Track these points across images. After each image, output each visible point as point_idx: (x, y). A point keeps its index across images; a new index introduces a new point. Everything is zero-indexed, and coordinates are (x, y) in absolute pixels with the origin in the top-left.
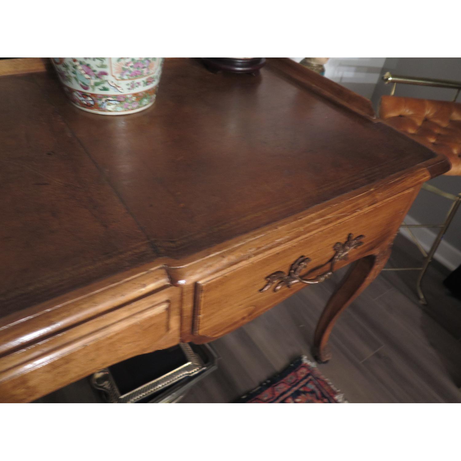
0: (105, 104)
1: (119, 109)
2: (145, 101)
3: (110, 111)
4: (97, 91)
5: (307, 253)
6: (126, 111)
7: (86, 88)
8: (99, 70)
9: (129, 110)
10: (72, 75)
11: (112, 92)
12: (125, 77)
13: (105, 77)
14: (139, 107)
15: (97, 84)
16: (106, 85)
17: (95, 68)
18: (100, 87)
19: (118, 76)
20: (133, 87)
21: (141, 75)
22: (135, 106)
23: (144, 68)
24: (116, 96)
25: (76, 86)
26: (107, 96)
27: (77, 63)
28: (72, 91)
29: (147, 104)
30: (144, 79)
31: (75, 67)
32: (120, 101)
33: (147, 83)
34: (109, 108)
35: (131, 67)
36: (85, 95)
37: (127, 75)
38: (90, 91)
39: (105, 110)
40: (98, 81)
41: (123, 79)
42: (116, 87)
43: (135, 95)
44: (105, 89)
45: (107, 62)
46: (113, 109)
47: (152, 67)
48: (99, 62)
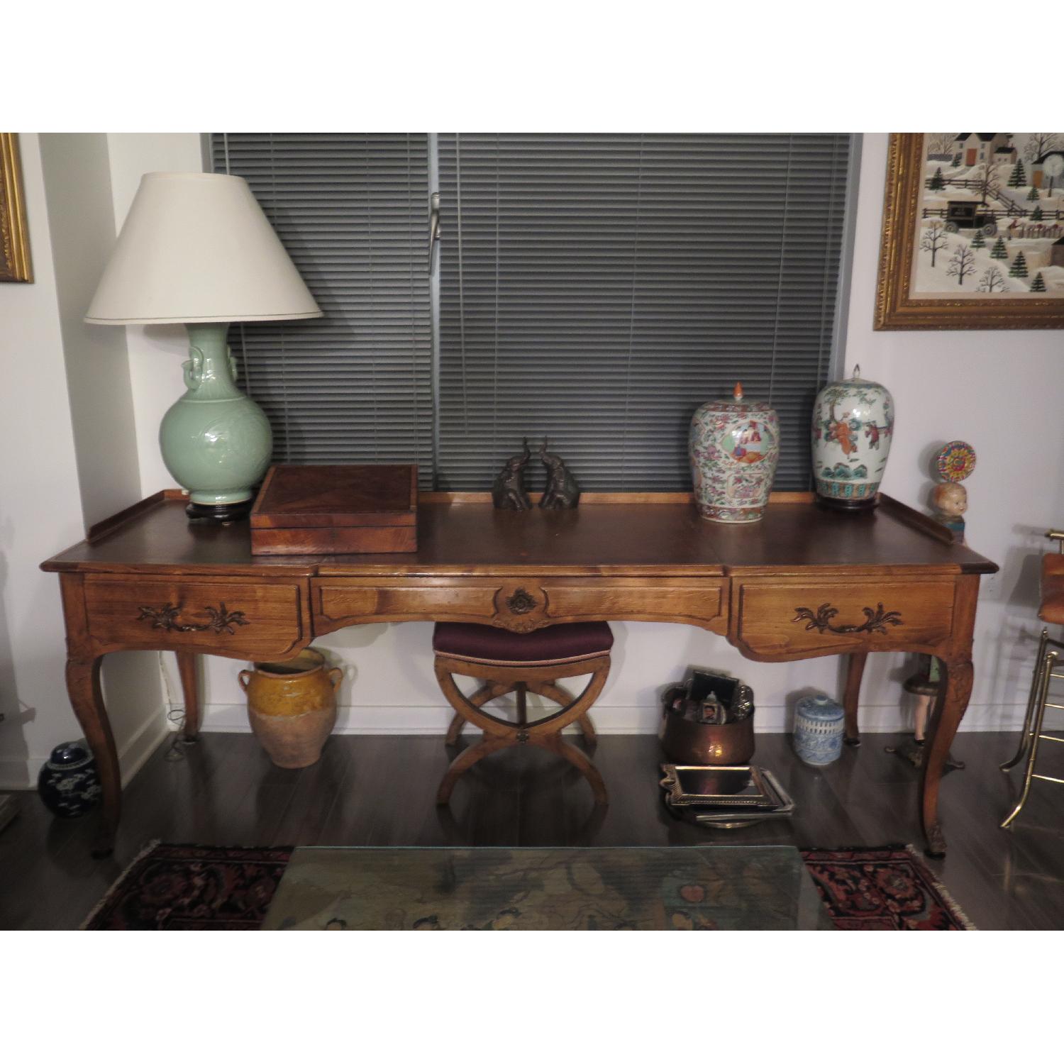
0: (721, 514)
1: (731, 518)
2: (751, 516)
4: (718, 505)
5: (835, 603)
6: (735, 520)
7: (711, 502)
8: (721, 490)
9: (737, 520)
10: (704, 494)
11: (727, 506)
12: (736, 496)
13: (723, 495)
14: (745, 520)
15: (718, 500)
16: (723, 501)
17: (718, 489)
18: (720, 502)
19: (732, 495)
20: (741, 503)
21: (748, 496)
22: (743, 518)
23: (750, 491)
24: (730, 509)
25: (705, 502)
26: (723, 509)
27: (708, 486)
28: (702, 505)
29: (752, 520)
30: (751, 499)
31: (706, 489)
32: (731, 513)
33: (754, 502)
34: (724, 517)
35: (741, 489)
36: (709, 508)
37: (738, 495)
38: (713, 505)
39: (720, 519)
41: (734, 497)
42: (730, 502)
43: (743, 509)
45: (725, 485)
46: (726, 518)
47: (757, 491)
48: (720, 485)
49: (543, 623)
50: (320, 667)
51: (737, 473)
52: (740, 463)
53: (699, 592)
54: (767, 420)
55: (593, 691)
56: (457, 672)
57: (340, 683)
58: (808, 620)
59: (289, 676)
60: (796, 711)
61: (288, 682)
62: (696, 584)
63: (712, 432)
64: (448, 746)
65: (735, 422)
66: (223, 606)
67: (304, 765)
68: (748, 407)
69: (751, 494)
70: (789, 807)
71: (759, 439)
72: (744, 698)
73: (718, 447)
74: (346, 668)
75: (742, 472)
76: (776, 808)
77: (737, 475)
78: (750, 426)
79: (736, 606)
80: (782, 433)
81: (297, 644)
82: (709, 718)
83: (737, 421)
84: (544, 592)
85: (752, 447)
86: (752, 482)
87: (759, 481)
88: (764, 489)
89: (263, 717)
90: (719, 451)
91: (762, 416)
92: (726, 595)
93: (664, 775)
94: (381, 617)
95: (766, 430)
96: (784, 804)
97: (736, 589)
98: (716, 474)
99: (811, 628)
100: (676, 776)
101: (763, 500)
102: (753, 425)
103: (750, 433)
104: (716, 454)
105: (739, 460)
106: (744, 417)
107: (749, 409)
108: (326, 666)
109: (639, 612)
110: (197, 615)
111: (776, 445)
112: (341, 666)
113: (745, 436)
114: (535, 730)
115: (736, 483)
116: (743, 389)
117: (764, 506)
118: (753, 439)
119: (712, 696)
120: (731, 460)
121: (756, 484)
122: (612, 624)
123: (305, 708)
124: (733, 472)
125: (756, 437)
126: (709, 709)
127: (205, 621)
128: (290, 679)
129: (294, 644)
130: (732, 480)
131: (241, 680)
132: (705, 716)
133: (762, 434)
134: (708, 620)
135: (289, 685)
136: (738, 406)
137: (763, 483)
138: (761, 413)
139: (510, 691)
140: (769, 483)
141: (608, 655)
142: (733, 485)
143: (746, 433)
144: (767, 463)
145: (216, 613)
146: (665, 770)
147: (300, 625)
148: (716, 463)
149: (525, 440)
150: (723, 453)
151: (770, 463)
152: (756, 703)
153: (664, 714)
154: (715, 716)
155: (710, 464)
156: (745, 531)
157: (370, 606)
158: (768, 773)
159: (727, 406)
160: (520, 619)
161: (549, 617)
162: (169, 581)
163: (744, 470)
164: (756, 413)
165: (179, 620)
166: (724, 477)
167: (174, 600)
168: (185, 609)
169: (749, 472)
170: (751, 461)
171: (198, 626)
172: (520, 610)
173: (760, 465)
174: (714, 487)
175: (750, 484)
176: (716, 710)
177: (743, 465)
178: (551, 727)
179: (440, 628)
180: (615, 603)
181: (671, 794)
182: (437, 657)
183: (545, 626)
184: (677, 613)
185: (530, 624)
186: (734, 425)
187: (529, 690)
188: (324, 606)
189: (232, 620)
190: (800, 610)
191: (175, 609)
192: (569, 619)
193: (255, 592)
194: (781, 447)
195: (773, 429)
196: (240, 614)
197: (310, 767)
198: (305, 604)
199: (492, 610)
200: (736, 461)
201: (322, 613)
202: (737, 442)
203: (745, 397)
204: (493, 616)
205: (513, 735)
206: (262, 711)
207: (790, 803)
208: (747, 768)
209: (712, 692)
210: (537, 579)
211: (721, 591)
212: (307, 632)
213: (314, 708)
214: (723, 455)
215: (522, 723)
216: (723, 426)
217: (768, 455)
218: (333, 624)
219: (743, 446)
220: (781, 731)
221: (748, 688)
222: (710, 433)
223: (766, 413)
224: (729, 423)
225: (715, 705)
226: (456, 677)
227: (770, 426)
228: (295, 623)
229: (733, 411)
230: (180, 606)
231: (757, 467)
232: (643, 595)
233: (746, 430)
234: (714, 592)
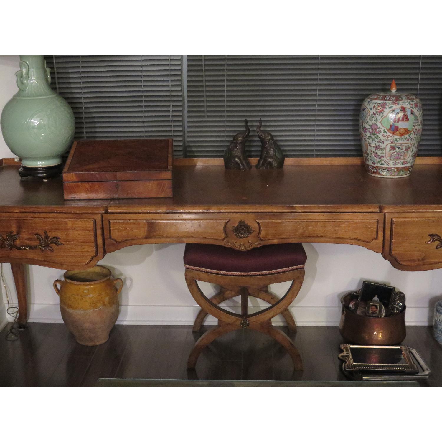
0: (381, 172)
1: (388, 174)
2: (402, 173)
3: (383, 175)
4: (379, 165)
6: (391, 176)
7: (374, 164)
8: (381, 155)
9: (392, 176)
10: (369, 158)
11: (385, 166)
12: (392, 159)
13: (383, 159)
14: (398, 175)
15: (379, 162)
16: (383, 162)
17: (379, 154)
18: (380, 163)
19: (388, 158)
20: (395, 164)
21: (400, 159)
22: (396, 174)
23: (401, 155)
24: (387, 168)
25: (370, 163)
26: (383, 168)
27: (372, 152)
28: (368, 166)
29: (403, 175)
30: (402, 161)
31: (371, 154)
32: (388, 171)
33: (404, 163)
34: (383, 174)
35: (395, 154)
36: (373, 167)
37: (393, 158)
38: (376, 165)
39: (381, 175)
40: (380, 160)
41: (391, 160)
42: (387, 163)
43: (396, 168)
44: (382, 164)
45: (384, 151)
46: (385, 174)
47: (406, 156)
48: (381, 151)
49: (257, 244)
50: (108, 278)
51: (392, 142)
52: (394, 136)
53: (363, 223)
54: (413, 106)
55: (292, 293)
56: (200, 280)
57: (121, 289)
58: (438, 242)
59: (88, 283)
60: (435, 309)
61: (86, 288)
62: (361, 217)
63: (375, 114)
64: (194, 332)
65: (390, 108)
66: (46, 233)
67: (98, 344)
68: (400, 96)
69: (402, 157)
70: (427, 372)
71: (408, 119)
72: (397, 300)
73: (379, 125)
74: (125, 279)
75: (396, 142)
76: (418, 372)
77: (392, 145)
78: (401, 110)
79: (388, 233)
80: (424, 115)
81: (94, 258)
82: (373, 313)
83: (392, 107)
84: (258, 223)
85: (402, 125)
86: (403, 149)
87: (408, 149)
88: (411, 154)
89: (71, 311)
90: (379, 128)
91: (409, 103)
92: (381, 225)
93: (342, 351)
94: (150, 240)
95: (412, 113)
96: (424, 370)
97: (388, 221)
98: (378, 144)
99: (440, 248)
100: (349, 351)
101: (411, 161)
102: (403, 109)
103: (401, 115)
104: (378, 130)
105: (394, 134)
106: (396, 104)
107: (400, 99)
108: (112, 278)
109: (322, 237)
110: (28, 239)
111: (420, 123)
112: (122, 278)
113: (397, 118)
114: (254, 319)
115: (391, 150)
116: (397, 85)
117: (412, 166)
118: (403, 119)
119: (376, 298)
120: (388, 134)
121: (405, 150)
122: (305, 246)
123: (99, 304)
124: (389, 142)
125: (405, 118)
126: (373, 307)
127: (34, 243)
128: (88, 285)
129: (92, 258)
130: (388, 147)
131: (55, 286)
132: (370, 312)
133: (410, 116)
134: (369, 242)
135: (88, 289)
136: (393, 96)
137: (410, 150)
138: (409, 101)
139: (236, 295)
140: (415, 150)
141: (303, 268)
142: (389, 151)
143: (399, 115)
144: (413, 136)
145: (42, 237)
146: (342, 348)
147: (96, 246)
148: (378, 136)
149: (246, 122)
150: (383, 129)
151: (415, 136)
152: (407, 305)
153: (343, 311)
154: (378, 312)
155: (373, 137)
156: (398, 183)
157: (142, 232)
158: (414, 351)
159: (385, 96)
160: (242, 241)
161: (261, 240)
162: (10, 217)
163: (397, 141)
164: (406, 101)
165: (18, 242)
166: (383, 146)
167: (14, 229)
168: (21, 236)
169: (400, 142)
170: (401, 135)
171: (30, 246)
172: (242, 235)
173: (408, 138)
174: (376, 153)
175: (401, 151)
176: (378, 307)
177: (397, 137)
178: (264, 318)
179: (189, 248)
180: (305, 231)
181: (346, 362)
182: (187, 269)
183: (259, 246)
184: (348, 237)
185: (248, 244)
186: (390, 109)
187: (250, 295)
188: (112, 232)
189: (51, 243)
190: (431, 235)
191: (15, 235)
192: (275, 241)
193: (67, 224)
194: (424, 125)
195: (418, 112)
196: (57, 238)
197: (101, 345)
198: (99, 232)
199: (223, 235)
200: (391, 135)
201: (110, 238)
202: (392, 121)
203: (398, 90)
204: (224, 239)
205: (238, 322)
206: (70, 307)
207: (427, 370)
208: (399, 347)
209: (376, 296)
210: (253, 215)
211: (378, 222)
212: (101, 250)
213: (104, 305)
214: (382, 131)
215: (245, 314)
216: (383, 110)
217: (414, 130)
218: (118, 245)
219: (396, 124)
220: (426, 324)
221: (401, 293)
222: (373, 115)
223: (413, 101)
224: (386, 108)
225: (378, 304)
226: (199, 283)
227: (415, 110)
228: (93, 244)
229: (389, 100)
230: (18, 233)
231: (406, 138)
232: (324, 225)
233: (398, 113)
234: (373, 223)
